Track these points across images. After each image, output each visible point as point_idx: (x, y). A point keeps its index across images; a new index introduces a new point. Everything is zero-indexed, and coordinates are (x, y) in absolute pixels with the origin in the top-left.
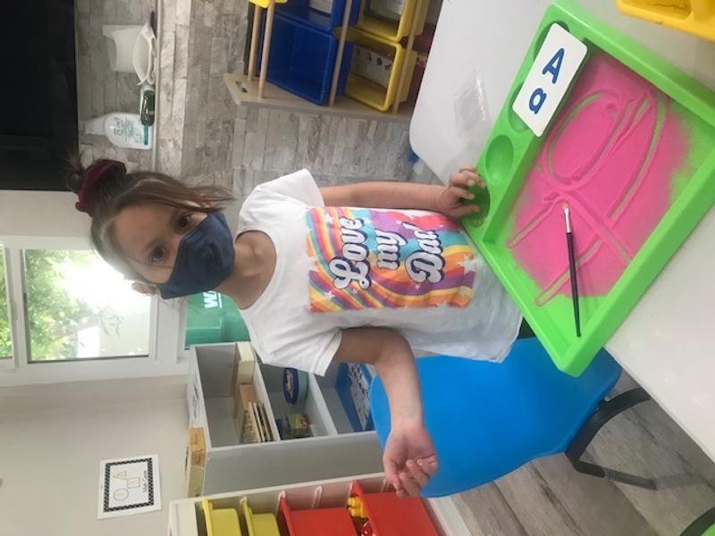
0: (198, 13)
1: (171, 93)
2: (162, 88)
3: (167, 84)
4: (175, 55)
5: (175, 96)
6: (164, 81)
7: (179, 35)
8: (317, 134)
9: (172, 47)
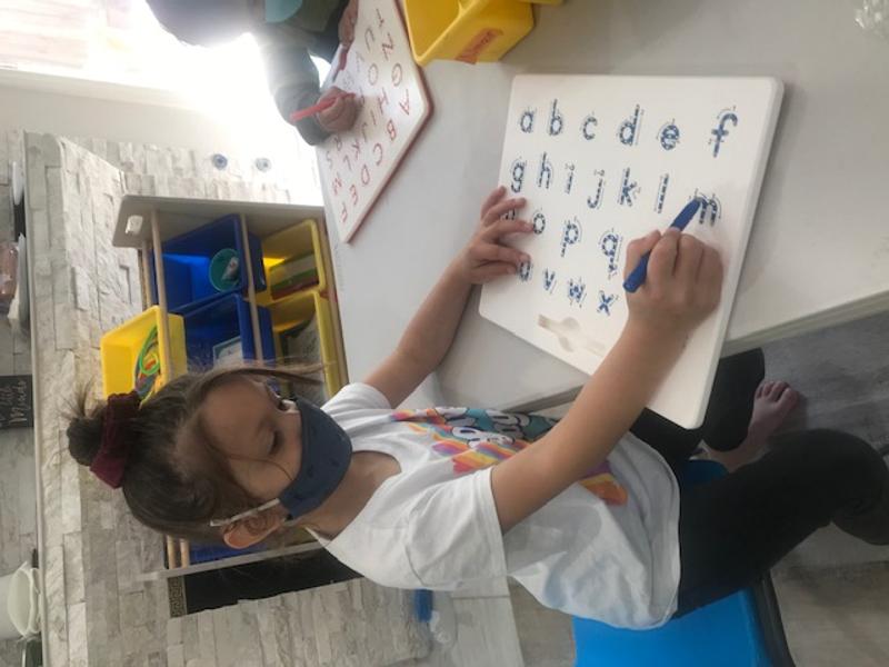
0: (92, 515)
1: (64, 628)
2: (51, 626)
3: (58, 618)
4: (65, 574)
5: (71, 631)
6: (53, 615)
7: (68, 546)
8: (286, 628)
9: (59, 564)
